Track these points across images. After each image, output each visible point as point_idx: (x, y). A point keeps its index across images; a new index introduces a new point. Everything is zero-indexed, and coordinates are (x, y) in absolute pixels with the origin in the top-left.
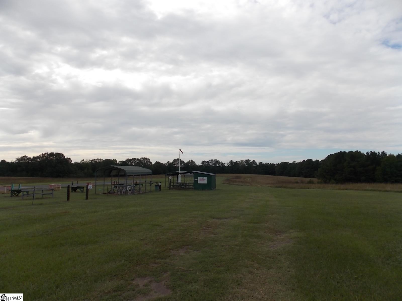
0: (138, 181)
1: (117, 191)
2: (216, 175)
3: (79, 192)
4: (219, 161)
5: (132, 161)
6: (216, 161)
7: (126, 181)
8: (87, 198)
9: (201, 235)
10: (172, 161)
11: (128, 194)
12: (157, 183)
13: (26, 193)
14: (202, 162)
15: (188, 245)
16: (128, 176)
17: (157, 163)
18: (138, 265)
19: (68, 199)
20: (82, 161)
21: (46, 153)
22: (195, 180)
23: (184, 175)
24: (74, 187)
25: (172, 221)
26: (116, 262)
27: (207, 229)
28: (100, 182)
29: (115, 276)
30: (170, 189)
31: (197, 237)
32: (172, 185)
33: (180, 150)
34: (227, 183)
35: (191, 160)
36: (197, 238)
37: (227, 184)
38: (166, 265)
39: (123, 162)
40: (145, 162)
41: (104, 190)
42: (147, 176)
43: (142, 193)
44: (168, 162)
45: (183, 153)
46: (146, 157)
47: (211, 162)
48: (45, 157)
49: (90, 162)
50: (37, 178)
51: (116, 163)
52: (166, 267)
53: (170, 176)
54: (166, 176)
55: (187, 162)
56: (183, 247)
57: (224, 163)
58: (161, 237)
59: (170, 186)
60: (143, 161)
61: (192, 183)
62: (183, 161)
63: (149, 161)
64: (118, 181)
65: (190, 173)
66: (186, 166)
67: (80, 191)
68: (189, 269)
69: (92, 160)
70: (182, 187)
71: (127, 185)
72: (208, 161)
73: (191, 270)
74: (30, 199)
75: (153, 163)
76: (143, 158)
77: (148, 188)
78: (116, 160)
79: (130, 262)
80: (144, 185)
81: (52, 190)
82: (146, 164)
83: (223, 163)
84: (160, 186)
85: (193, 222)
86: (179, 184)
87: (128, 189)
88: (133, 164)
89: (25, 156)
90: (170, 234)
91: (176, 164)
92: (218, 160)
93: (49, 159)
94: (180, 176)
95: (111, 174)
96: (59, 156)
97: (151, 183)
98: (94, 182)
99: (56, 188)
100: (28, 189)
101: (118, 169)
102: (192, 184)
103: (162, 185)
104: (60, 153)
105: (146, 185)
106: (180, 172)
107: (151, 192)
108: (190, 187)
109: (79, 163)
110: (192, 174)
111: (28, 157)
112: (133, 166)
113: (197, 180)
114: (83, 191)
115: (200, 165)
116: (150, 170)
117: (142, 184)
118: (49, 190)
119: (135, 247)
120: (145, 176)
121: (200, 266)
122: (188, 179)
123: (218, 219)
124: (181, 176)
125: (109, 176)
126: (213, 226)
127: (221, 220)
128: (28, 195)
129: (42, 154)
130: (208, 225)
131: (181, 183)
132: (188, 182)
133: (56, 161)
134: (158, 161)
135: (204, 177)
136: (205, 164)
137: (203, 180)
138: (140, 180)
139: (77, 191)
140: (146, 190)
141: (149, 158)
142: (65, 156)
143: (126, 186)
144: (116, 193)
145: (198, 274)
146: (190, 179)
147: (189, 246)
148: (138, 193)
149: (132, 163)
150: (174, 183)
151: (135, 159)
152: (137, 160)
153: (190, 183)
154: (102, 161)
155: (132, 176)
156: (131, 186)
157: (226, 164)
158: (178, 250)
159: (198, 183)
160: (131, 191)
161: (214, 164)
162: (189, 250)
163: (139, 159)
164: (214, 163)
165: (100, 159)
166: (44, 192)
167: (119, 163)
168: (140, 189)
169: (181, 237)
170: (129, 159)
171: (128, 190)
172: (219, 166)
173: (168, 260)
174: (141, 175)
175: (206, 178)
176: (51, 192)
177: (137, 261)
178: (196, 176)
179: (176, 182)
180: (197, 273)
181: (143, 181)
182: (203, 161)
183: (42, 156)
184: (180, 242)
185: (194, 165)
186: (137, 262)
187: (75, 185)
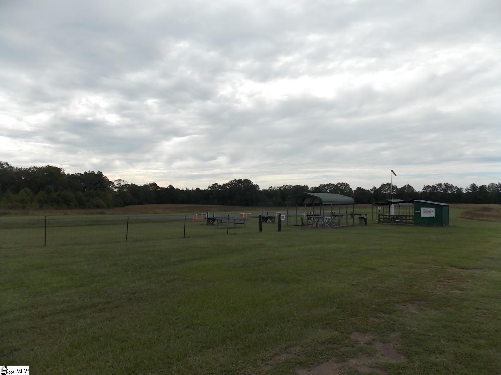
0: (336, 212)
1: (312, 223)
2: (449, 206)
3: (269, 223)
4: (452, 185)
5: (326, 188)
6: (448, 186)
7: (322, 211)
8: (279, 230)
9: (438, 288)
10: (380, 187)
11: (325, 227)
12: (360, 215)
13: (220, 222)
14: (425, 188)
15: (420, 300)
16: (325, 205)
17: (359, 189)
18: (354, 316)
19: (261, 230)
20: (270, 187)
21: (234, 180)
22: (416, 211)
23: (399, 205)
24: (265, 217)
25: (391, 266)
26: (325, 308)
27: (446, 282)
28: (292, 212)
29: (327, 324)
30: (379, 223)
31: (432, 290)
32: (382, 218)
33: (392, 171)
34: (467, 217)
35: (408, 185)
36: (433, 292)
37: (467, 219)
38: (392, 322)
39: (316, 188)
40: (343, 188)
41: (297, 222)
42: (348, 206)
43: (343, 227)
44: (374, 188)
45: (396, 175)
46: (344, 182)
47: (439, 186)
48: (233, 184)
49: (279, 188)
50: (227, 206)
51: (307, 189)
52: (393, 324)
53: (379, 206)
54: (372, 206)
55: (401, 187)
56: (413, 301)
57: (461, 189)
58: (379, 285)
59: (379, 219)
60: (340, 187)
61: (411, 216)
62: (395, 186)
63: (348, 186)
64: (312, 211)
65: (409, 203)
66: (400, 193)
67: (271, 221)
68: (428, 334)
69: (281, 187)
70: (396, 220)
71: (324, 216)
72: (433, 186)
73: (431, 335)
74: (224, 228)
75: (354, 189)
76: (340, 183)
77: (350, 221)
78: (307, 186)
79: (343, 311)
80: (344, 217)
81: (244, 219)
82: (345, 191)
83: (459, 187)
84: (365, 219)
85: (421, 269)
86: (392, 217)
87: (325, 221)
88: (328, 191)
89: (216, 184)
90: (392, 282)
91: (385, 191)
92: (450, 184)
93: (238, 186)
94: (393, 206)
95: (304, 203)
96: (247, 182)
97: (352, 215)
98: (285, 212)
99: (247, 218)
100: (220, 217)
101: (312, 196)
102: (411, 218)
103: (368, 217)
104: (248, 180)
105: (347, 217)
106: (392, 200)
107: (353, 225)
108: (408, 221)
109: (267, 191)
110: (411, 204)
111: (218, 185)
112: (328, 193)
113: (419, 211)
114: (273, 222)
115: (421, 191)
116: (352, 198)
117: (342, 216)
118: (240, 219)
119: (347, 293)
120: (345, 206)
121: (445, 333)
122: (405, 210)
123: (463, 268)
124: (395, 206)
125: (301, 205)
126: (456, 278)
127: (468, 271)
128: (222, 224)
129: (231, 181)
130: (448, 276)
131: (395, 215)
132: (404, 215)
133: (245, 189)
134: (360, 187)
135: (430, 208)
136: (429, 190)
137: (428, 212)
138: (339, 211)
139: (267, 221)
140: (347, 223)
141: (348, 183)
142: (252, 183)
143: (322, 217)
144: (311, 225)
145: (442, 342)
146: (408, 211)
147: (422, 302)
148: (338, 226)
149: (327, 189)
150: (384, 215)
151: (330, 184)
152: (332, 186)
153: (408, 216)
154: (291, 187)
155: (328, 206)
156: (328, 218)
157: (464, 190)
158: (406, 305)
159: (421, 216)
160: (329, 224)
161: (444, 190)
162: (422, 307)
163: (336, 184)
164: (443, 188)
165: (290, 186)
166: (237, 222)
167: (310, 190)
168: (339, 221)
169: (408, 288)
170: (323, 184)
171: (325, 223)
172: (453, 193)
173: (393, 316)
174: (341, 204)
175: (433, 209)
176: (242, 222)
177: (351, 310)
178: (418, 206)
179: (388, 214)
180: (441, 340)
181: (343, 211)
182: (427, 185)
183: (230, 183)
184: (407, 294)
185: (412, 192)
186: (352, 313)
187: (265, 215)
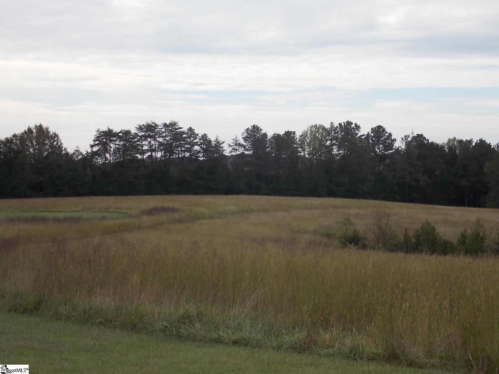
4: (190, 129)
6: (177, 134)
14: (97, 138)
35: (40, 128)
47: (148, 134)
57: (218, 143)
72: (127, 133)
83: (213, 139)
115: (86, 150)
136: (113, 146)
157: (225, 146)
161: (168, 148)
164: (162, 141)
172: (193, 159)
182: (105, 129)
